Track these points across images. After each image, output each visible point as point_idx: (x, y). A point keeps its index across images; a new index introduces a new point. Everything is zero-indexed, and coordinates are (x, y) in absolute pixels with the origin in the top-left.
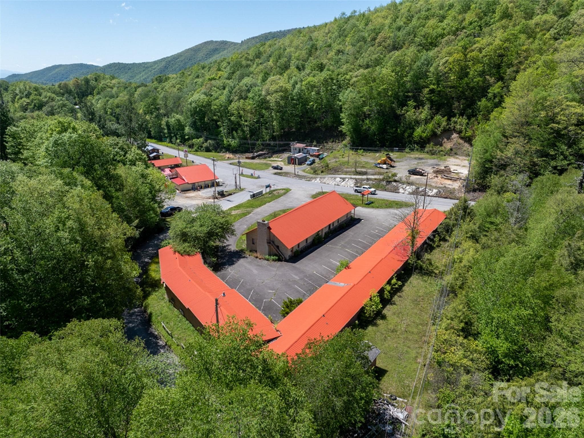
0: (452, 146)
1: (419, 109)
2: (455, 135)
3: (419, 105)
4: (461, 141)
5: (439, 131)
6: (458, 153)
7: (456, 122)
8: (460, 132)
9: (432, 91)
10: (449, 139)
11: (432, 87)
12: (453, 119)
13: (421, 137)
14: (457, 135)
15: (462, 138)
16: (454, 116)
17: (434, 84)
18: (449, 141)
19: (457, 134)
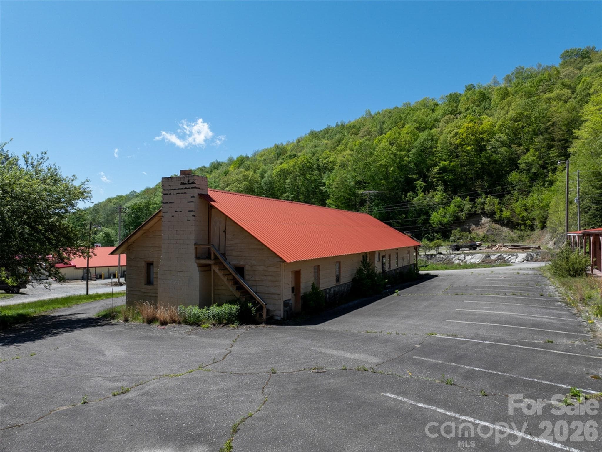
0: (485, 232)
1: (429, 192)
2: (484, 220)
3: (429, 187)
4: (497, 226)
5: (463, 215)
6: (497, 240)
7: (483, 204)
8: (491, 215)
9: (444, 170)
10: (477, 224)
11: (443, 163)
12: (480, 200)
13: (441, 223)
14: (489, 219)
15: (496, 221)
16: (479, 195)
17: (445, 160)
18: (480, 227)
19: (488, 217)
